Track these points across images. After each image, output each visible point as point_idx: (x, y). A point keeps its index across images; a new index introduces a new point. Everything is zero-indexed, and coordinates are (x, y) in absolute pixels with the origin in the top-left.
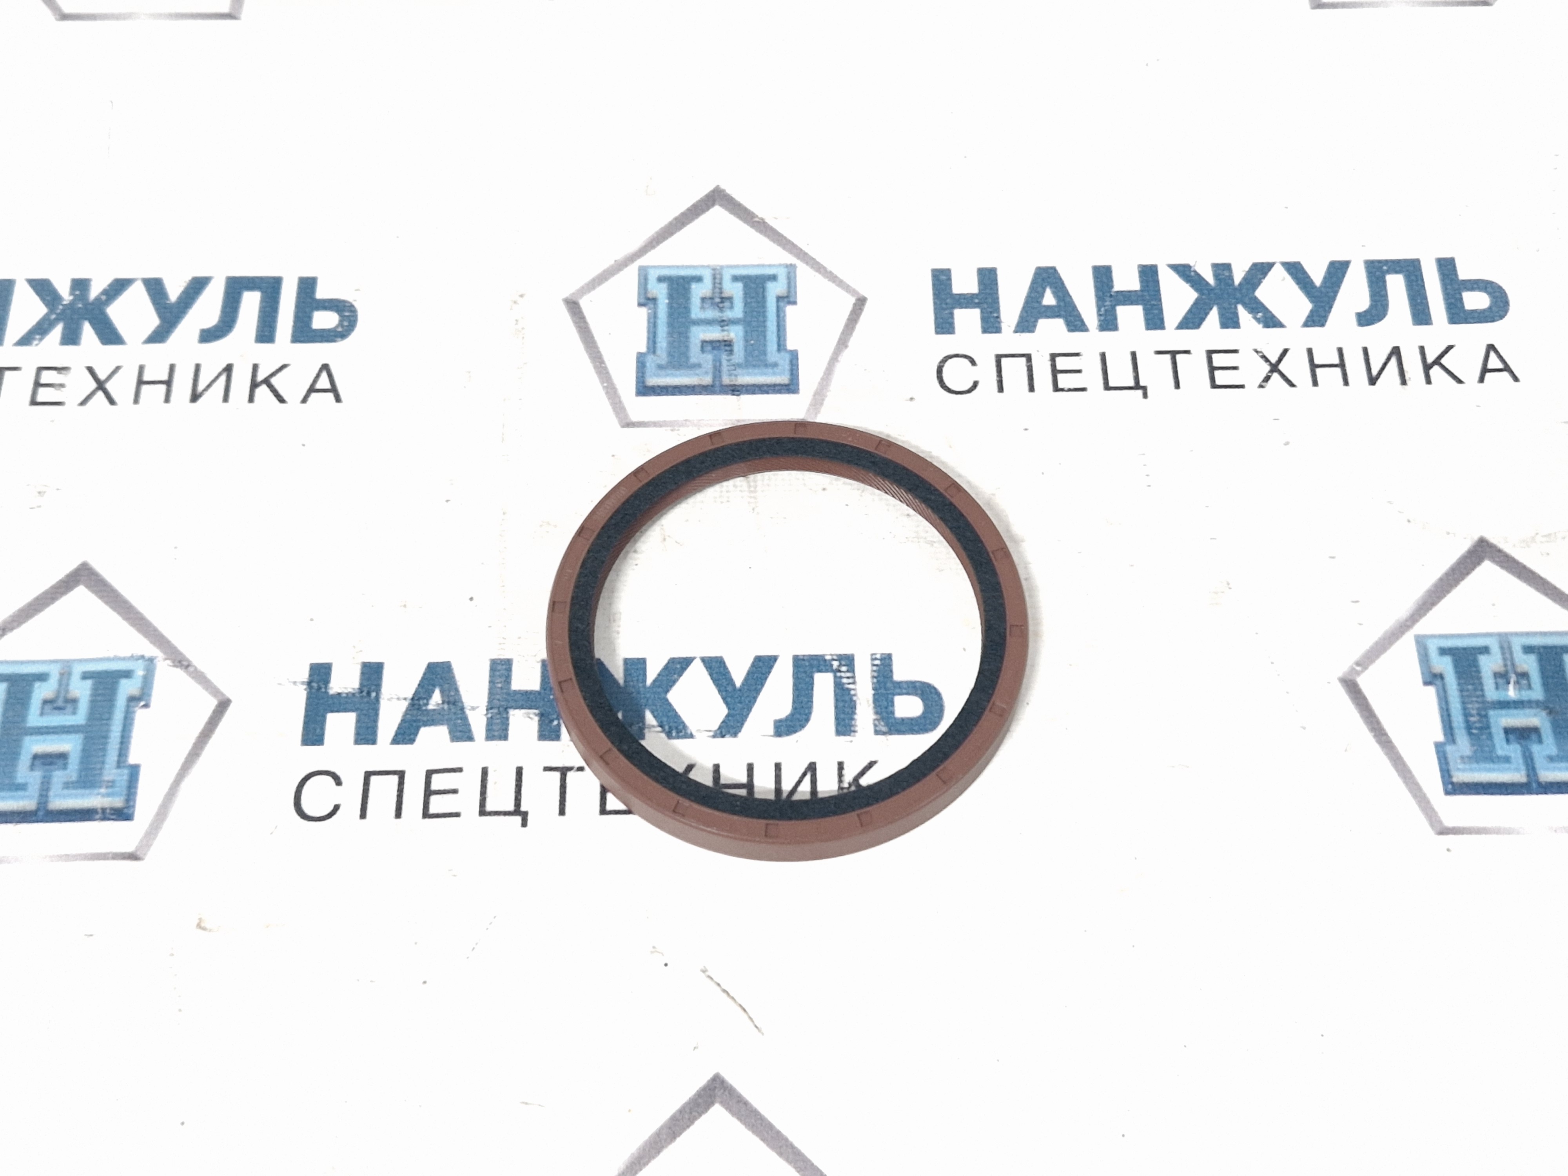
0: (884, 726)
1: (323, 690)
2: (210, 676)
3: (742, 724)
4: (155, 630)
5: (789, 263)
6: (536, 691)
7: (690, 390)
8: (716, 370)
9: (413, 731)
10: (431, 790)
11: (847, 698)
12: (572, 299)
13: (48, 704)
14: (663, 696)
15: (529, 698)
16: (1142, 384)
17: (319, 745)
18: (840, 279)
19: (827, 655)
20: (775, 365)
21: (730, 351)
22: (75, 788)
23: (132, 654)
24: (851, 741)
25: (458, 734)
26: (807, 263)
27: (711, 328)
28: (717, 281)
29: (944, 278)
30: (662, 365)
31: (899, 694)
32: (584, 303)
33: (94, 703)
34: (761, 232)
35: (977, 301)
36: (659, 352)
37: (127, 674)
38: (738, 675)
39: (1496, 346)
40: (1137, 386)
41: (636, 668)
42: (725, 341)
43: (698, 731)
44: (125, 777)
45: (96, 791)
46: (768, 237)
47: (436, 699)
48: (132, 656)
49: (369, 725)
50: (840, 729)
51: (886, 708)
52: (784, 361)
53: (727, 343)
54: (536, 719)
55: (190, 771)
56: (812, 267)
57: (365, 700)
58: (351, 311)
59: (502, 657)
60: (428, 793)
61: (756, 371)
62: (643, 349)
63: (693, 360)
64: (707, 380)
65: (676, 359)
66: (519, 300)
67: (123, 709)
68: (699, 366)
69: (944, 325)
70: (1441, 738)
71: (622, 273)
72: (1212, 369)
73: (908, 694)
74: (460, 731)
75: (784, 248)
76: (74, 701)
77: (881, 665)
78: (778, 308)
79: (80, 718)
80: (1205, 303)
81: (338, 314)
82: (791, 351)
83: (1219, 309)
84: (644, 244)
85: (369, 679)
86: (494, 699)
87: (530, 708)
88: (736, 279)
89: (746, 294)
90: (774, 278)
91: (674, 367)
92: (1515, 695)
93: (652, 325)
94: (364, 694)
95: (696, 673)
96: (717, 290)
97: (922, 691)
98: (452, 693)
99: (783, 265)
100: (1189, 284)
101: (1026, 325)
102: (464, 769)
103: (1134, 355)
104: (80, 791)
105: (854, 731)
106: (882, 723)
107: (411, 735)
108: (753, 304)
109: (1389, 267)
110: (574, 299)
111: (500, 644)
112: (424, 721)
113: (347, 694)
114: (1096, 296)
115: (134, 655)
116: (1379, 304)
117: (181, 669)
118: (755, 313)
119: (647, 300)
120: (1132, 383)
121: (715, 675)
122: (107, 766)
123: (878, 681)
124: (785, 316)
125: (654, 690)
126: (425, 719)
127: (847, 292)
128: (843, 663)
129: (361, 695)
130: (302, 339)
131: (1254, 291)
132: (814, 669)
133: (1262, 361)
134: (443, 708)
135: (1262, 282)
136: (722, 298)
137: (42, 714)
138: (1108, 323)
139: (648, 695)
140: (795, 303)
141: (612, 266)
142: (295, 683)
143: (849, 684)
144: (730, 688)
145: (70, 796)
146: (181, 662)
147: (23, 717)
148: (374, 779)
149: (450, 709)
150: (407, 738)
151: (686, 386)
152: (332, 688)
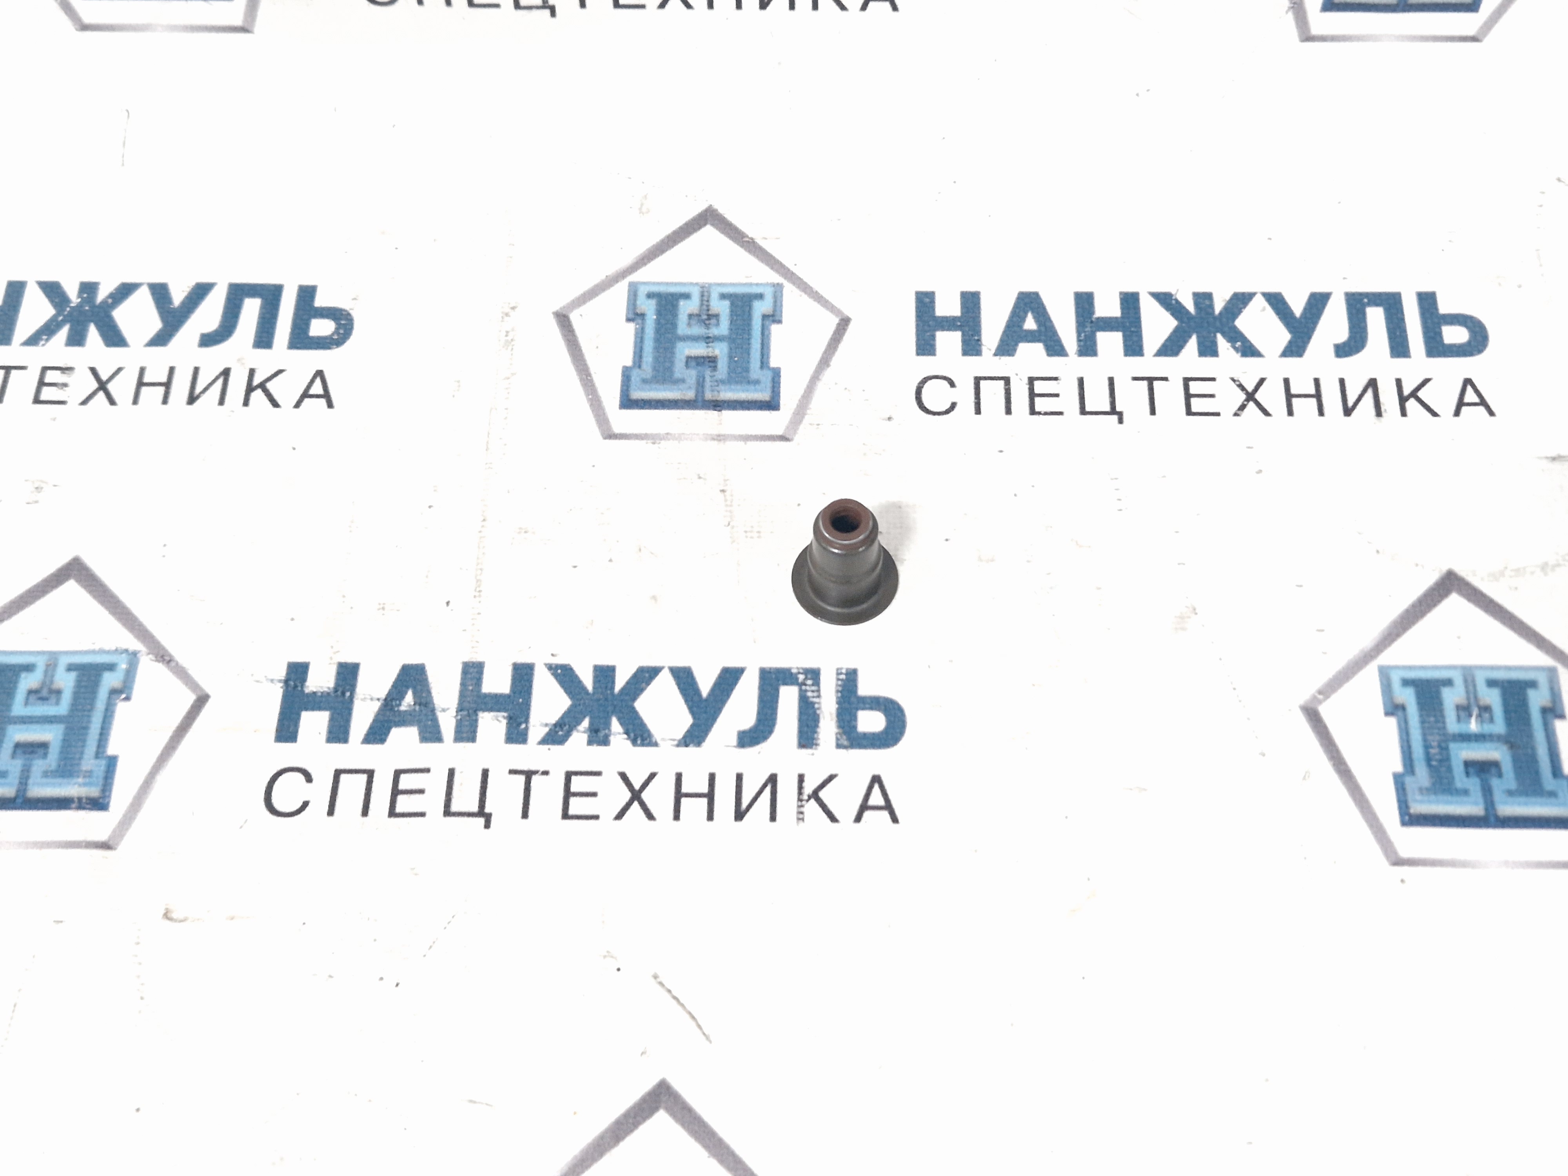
0: (846, 740)
1: (299, 688)
2: (190, 672)
3: (706, 735)
4: (141, 625)
5: (776, 282)
6: (507, 694)
7: (672, 403)
8: (699, 384)
9: (384, 731)
10: (398, 790)
11: (811, 712)
12: (562, 313)
13: (33, 694)
14: (630, 703)
15: (499, 700)
16: (1118, 409)
17: (292, 742)
18: (825, 299)
19: (793, 668)
20: (757, 382)
21: (714, 367)
22: (55, 777)
23: (117, 648)
24: (813, 754)
25: (428, 735)
26: (794, 284)
27: (697, 345)
28: (705, 298)
29: (927, 300)
30: (647, 379)
31: (863, 709)
32: (574, 317)
33: (76, 695)
34: (750, 252)
35: (959, 324)
36: (644, 366)
37: (111, 667)
38: (705, 685)
39: (1474, 381)
40: (1113, 411)
41: (606, 674)
42: (709, 357)
43: (663, 739)
44: (103, 768)
45: (75, 780)
46: (757, 257)
47: (409, 698)
48: (116, 650)
49: (342, 723)
50: (801, 741)
51: (849, 722)
52: (766, 378)
53: (710, 359)
54: (505, 722)
55: (165, 763)
56: (798, 287)
57: (341, 699)
58: (347, 319)
59: (474, 660)
60: (396, 792)
61: (739, 387)
62: (629, 363)
63: (677, 375)
64: (690, 395)
65: (661, 374)
66: (512, 313)
67: (105, 702)
68: (683, 381)
69: (926, 347)
70: (1398, 767)
71: (612, 289)
72: (1188, 396)
73: (871, 709)
74: (430, 732)
75: (772, 268)
76: (59, 692)
77: (847, 679)
78: (763, 326)
79: (63, 708)
80: (1185, 332)
81: (335, 322)
82: (773, 369)
83: (1198, 337)
84: (635, 261)
85: (344, 679)
86: (464, 701)
87: (499, 711)
88: (723, 296)
89: (732, 311)
90: (760, 296)
91: (658, 382)
92: (1477, 727)
93: (639, 340)
94: (339, 693)
95: (665, 684)
96: (705, 307)
97: (885, 706)
98: (424, 695)
99: (770, 284)
100: (1169, 312)
101: (1006, 348)
102: (431, 770)
103: (1111, 381)
104: (59, 780)
105: (817, 745)
106: (845, 737)
107: (381, 735)
108: (738, 322)
109: (1369, 301)
110: (564, 313)
111: (473, 647)
112: (395, 722)
113: (322, 693)
114: (1077, 322)
115: (119, 649)
116: (1358, 336)
117: (163, 664)
118: (740, 331)
119: (635, 316)
120: (1107, 408)
121: (682, 685)
122: (86, 756)
123: (842, 696)
124: (770, 333)
125: (622, 698)
126: (397, 719)
127: (832, 312)
128: (809, 676)
129: (336, 694)
130: (298, 346)
131: (1234, 320)
132: (780, 682)
133: (1238, 390)
134: (414, 710)
135: (1242, 312)
136: (708, 315)
137: (26, 703)
138: (1088, 348)
139: (615, 703)
140: (780, 322)
141: (603, 282)
142: (272, 681)
143: (813, 697)
144: (696, 698)
145: (47, 784)
146: (163, 657)
147: (8, 706)
148: (343, 777)
149: (421, 711)
150: (378, 738)
151: (670, 401)
152: (308, 687)
